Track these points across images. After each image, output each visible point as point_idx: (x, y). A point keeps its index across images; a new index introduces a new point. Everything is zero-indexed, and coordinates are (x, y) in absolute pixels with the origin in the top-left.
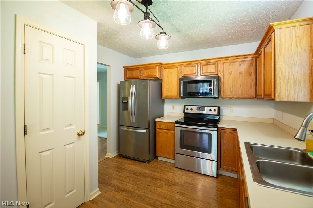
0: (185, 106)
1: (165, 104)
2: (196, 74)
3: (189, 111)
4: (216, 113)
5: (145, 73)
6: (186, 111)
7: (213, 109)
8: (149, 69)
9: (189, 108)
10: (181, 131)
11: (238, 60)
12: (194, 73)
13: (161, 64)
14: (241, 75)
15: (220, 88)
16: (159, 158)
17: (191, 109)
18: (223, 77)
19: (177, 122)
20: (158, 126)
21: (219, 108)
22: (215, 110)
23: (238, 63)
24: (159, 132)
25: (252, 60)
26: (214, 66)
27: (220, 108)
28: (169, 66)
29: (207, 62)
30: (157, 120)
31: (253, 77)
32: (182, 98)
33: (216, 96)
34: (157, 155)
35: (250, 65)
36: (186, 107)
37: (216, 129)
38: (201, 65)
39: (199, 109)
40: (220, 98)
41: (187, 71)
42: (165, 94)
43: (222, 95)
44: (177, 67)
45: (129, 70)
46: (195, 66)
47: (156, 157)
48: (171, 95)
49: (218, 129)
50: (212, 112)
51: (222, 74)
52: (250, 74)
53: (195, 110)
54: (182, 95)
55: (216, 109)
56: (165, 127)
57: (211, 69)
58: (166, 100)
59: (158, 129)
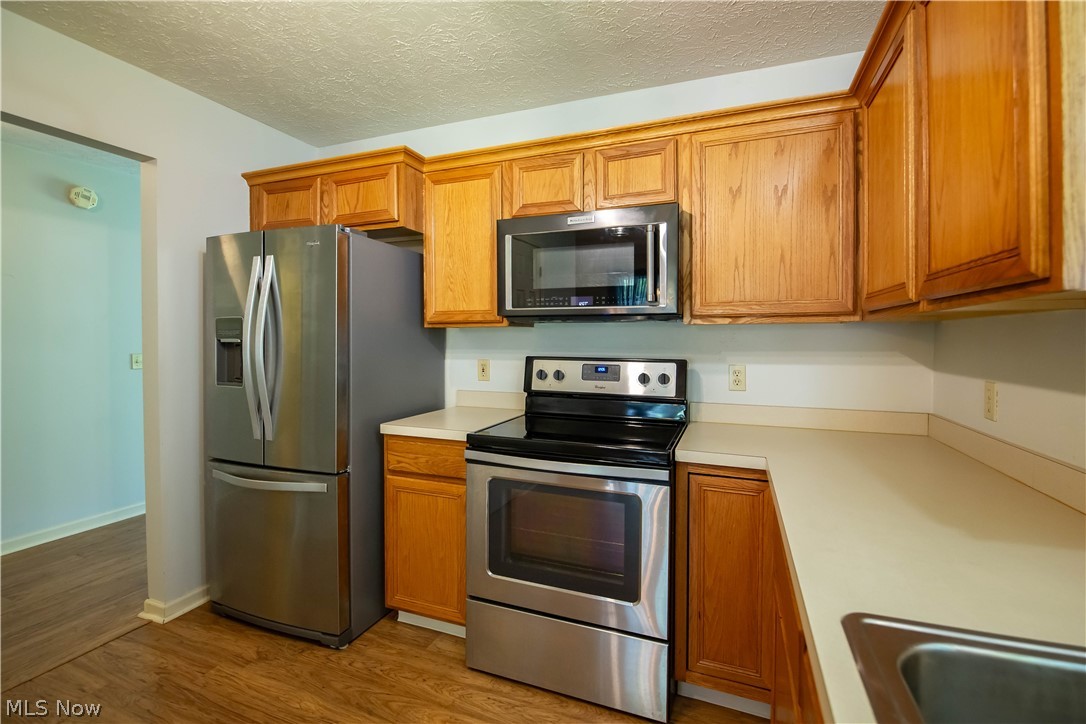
0: (529, 361)
1: (449, 353)
2: (578, 204)
3: (550, 385)
4: (670, 390)
5: (341, 203)
6: (537, 385)
7: (655, 371)
8: (358, 180)
9: (550, 367)
10: (495, 483)
11: (772, 128)
12: (567, 197)
13: (410, 153)
14: (786, 203)
15: (686, 270)
16: (403, 617)
17: (559, 375)
18: (702, 215)
19: (477, 442)
20: (392, 460)
21: (682, 366)
22: (664, 379)
23: (771, 145)
24: (399, 489)
25: (835, 127)
26: (656, 161)
27: (690, 367)
28: (457, 169)
29: (626, 144)
30: (387, 428)
31: (842, 207)
32: (516, 320)
33: (667, 302)
34: (389, 602)
35: (828, 151)
36: (537, 365)
37: (664, 475)
38: (600, 159)
39: (591, 373)
40: (687, 319)
41: (535, 191)
42: (437, 303)
43: (697, 301)
44: (489, 170)
45: (269, 192)
46: (572, 163)
47: (391, 613)
48: (463, 307)
49: (673, 475)
50: (655, 389)
51: (696, 198)
52: (828, 197)
53: (575, 380)
54: (510, 307)
55: (671, 370)
56: (422, 464)
57: (648, 178)
58: (452, 335)
59: (395, 472)
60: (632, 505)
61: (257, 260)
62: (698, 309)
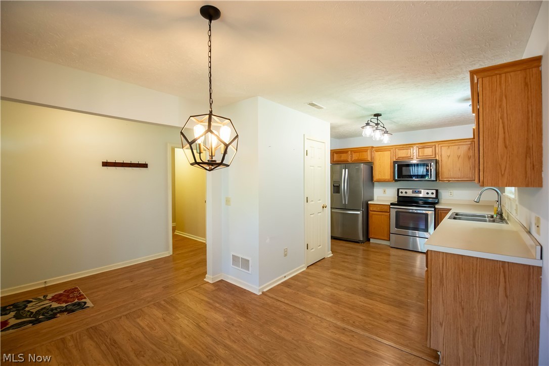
0: (398, 190)
1: (375, 188)
2: (412, 157)
3: (404, 195)
4: (434, 196)
5: (355, 157)
6: (400, 195)
7: (430, 192)
8: (359, 152)
9: (404, 191)
10: (397, 212)
11: (457, 144)
12: (409, 156)
13: (372, 147)
14: (460, 159)
15: (438, 171)
16: (372, 241)
17: (406, 193)
18: (441, 160)
19: (392, 204)
20: (371, 208)
21: (437, 191)
22: (432, 193)
23: (457, 147)
24: (373, 214)
25: (471, 144)
26: (431, 149)
27: (439, 191)
28: (380, 149)
29: (423, 146)
30: (369, 202)
32: (396, 181)
33: (433, 178)
34: (370, 236)
35: (469, 149)
36: (400, 191)
37: (433, 209)
38: (417, 148)
39: (414, 192)
40: (438, 181)
41: (402, 154)
42: (377, 176)
43: (440, 177)
44: (390, 150)
45: (336, 154)
46: (410, 149)
47: (368, 240)
48: (384, 178)
49: (435, 210)
50: (430, 195)
51: (440, 157)
52: (469, 158)
53: (410, 193)
54: (396, 178)
55: (434, 192)
56: (379, 209)
57: (428, 152)
58: (375, 183)
59: (371, 211)
60: (427, 215)
61: (344, 170)
62: (440, 179)
